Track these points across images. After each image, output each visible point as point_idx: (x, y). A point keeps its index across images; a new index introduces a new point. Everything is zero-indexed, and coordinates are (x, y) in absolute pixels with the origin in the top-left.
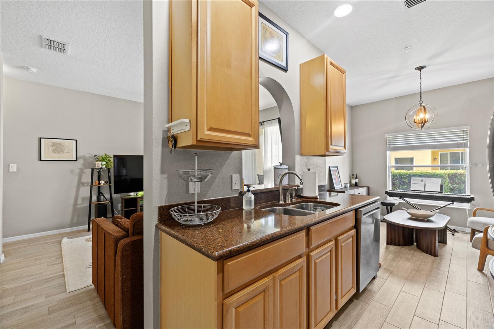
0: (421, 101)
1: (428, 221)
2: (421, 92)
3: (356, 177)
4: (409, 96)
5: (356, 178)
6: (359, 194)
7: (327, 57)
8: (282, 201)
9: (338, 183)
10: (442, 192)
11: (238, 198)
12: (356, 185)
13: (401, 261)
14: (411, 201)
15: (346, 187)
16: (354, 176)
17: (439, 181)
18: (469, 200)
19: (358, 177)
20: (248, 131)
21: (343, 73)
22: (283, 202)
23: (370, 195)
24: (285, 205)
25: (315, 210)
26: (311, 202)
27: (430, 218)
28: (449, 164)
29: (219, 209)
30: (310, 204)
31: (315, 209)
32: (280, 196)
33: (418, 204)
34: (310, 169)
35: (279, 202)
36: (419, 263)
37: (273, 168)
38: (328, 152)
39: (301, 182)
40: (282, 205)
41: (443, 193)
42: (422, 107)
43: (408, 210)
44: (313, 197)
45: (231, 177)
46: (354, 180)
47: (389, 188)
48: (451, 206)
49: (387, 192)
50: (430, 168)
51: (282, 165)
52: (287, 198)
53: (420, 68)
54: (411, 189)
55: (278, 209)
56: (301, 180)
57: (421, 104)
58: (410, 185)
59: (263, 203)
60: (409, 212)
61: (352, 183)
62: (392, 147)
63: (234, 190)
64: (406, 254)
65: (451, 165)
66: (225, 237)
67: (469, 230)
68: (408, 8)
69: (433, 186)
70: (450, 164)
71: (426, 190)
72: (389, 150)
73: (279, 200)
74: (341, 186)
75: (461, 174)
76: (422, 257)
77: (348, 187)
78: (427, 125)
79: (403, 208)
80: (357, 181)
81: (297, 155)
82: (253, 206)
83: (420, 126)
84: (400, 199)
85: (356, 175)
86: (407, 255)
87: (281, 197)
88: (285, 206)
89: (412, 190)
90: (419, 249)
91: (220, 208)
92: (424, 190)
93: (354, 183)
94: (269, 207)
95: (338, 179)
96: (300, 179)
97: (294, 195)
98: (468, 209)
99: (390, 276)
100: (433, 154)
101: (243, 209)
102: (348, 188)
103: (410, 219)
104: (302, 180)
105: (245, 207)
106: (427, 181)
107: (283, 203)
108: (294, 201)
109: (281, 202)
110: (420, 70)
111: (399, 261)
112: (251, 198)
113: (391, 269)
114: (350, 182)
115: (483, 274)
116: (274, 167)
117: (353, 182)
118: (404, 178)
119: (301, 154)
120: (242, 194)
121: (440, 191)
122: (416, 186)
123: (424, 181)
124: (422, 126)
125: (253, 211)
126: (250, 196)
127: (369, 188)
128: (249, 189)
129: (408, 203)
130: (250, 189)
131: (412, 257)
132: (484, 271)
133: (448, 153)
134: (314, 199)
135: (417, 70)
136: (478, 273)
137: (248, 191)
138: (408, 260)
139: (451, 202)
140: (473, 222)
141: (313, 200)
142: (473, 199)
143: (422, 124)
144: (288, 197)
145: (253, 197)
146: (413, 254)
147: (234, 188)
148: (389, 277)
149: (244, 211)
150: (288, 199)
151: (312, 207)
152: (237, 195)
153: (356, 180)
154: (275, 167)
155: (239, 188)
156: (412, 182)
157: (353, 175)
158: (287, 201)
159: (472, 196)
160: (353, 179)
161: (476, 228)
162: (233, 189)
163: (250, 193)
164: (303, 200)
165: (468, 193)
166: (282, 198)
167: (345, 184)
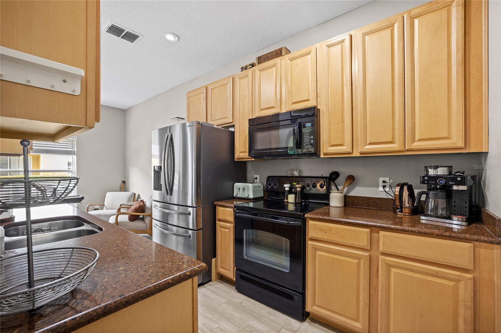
18: (79, 200)
68: (106, 32)
142: (83, 198)
159: (81, 196)
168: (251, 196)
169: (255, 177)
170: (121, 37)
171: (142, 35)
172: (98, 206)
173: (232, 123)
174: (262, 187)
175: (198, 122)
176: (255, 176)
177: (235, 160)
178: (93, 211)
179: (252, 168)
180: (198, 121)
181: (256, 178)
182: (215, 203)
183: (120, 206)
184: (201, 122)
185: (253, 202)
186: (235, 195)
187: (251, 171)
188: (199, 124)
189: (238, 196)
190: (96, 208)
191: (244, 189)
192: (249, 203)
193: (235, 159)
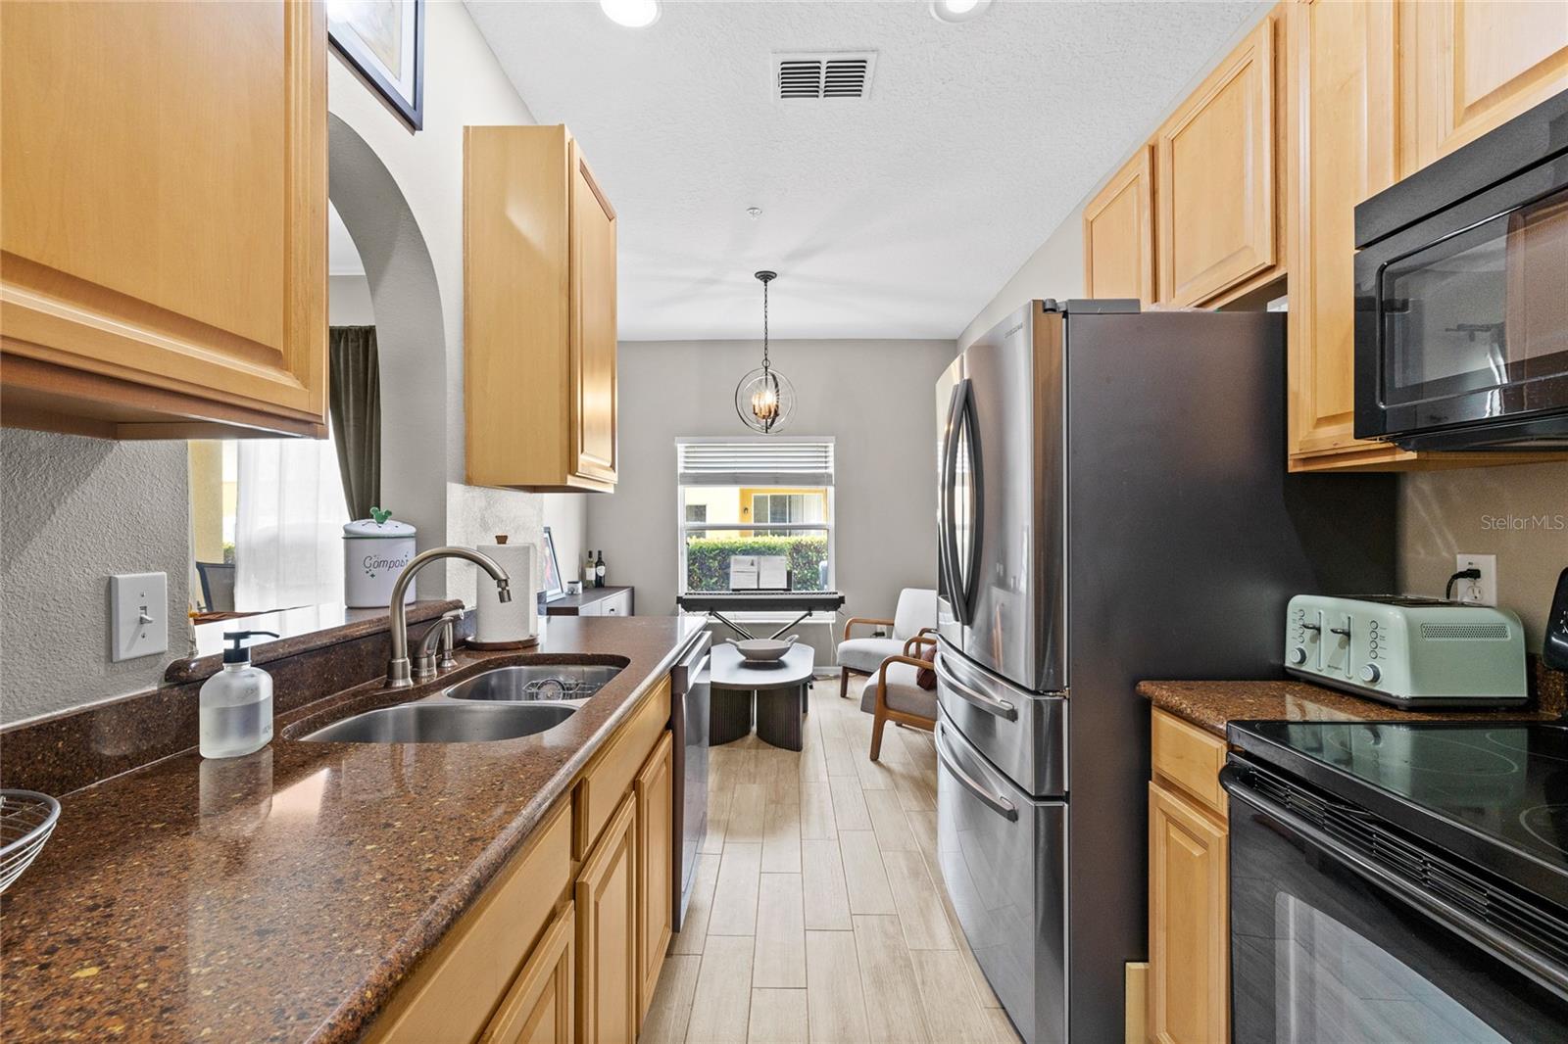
0: (766, 359)
1: (781, 666)
2: (766, 339)
3: (600, 558)
4: (736, 344)
5: (600, 563)
6: (613, 610)
7: (572, 140)
8: (404, 677)
9: (551, 581)
10: (790, 590)
11: (160, 702)
12: (600, 586)
13: (738, 787)
14: (733, 617)
15: (572, 593)
16: (592, 557)
17: (782, 563)
18: (834, 604)
19: (603, 560)
20: (268, 333)
21: (611, 217)
22: (410, 679)
23: (636, 612)
24: (421, 692)
25: (534, 690)
26: (517, 661)
27: (781, 658)
28: (769, 524)
29: (48, 815)
30: (520, 671)
31: (532, 685)
32: (393, 655)
33: (747, 625)
34: (506, 537)
35: (388, 685)
36: (772, 778)
37: (343, 534)
38: (574, 475)
39: (503, 589)
40: (405, 696)
41: (793, 592)
42: (770, 377)
43: (738, 643)
44: (520, 642)
45: (110, 586)
46: (593, 570)
47: (683, 589)
48: (807, 620)
49: (680, 600)
50: (737, 531)
51: (387, 521)
52: (424, 661)
53: (766, 277)
54: (732, 586)
55: (390, 715)
56: (503, 584)
57: (766, 368)
58: (727, 575)
59: (306, 700)
60: (741, 647)
61: (588, 578)
62: (691, 475)
63: (125, 661)
64: (743, 763)
65: (774, 524)
66: (158, 1020)
67: (839, 671)
68: (783, 97)
69: (773, 576)
70: (773, 520)
71: (761, 587)
72: (682, 483)
73: (391, 675)
74: (560, 590)
75: (806, 545)
76: (775, 760)
77: (580, 591)
78: (780, 421)
79: (728, 639)
80: (601, 571)
81: (451, 481)
82: (266, 731)
83: (764, 424)
84: (710, 614)
85: (600, 552)
86: (745, 765)
87: (402, 660)
88: (421, 697)
89: (734, 590)
90: (765, 741)
91: (50, 807)
92: (756, 587)
93: (593, 578)
94: (344, 717)
95: (551, 568)
96: (499, 581)
97: (449, 644)
98: (833, 625)
99: (727, 840)
100: (744, 495)
101: (197, 758)
102: (580, 597)
103: (745, 665)
104: (506, 581)
105: (209, 748)
106: (762, 564)
107: (411, 683)
108: (453, 667)
109: (400, 683)
110: (766, 282)
111: (734, 788)
112: (254, 690)
113: (724, 817)
114: (582, 576)
115: (880, 764)
116: (346, 531)
117: (591, 575)
118: (712, 558)
119: (468, 481)
120: (185, 679)
121: (786, 587)
122: (742, 577)
123: (755, 563)
124: (769, 424)
125: (267, 758)
126: (250, 681)
127: (632, 590)
128: (237, 644)
129: (726, 623)
130: (244, 644)
131: (756, 766)
132: (879, 759)
133: (767, 497)
134: (525, 648)
135: (759, 280)
136: (872, 765)
137: (236, 656)
138: (752, 778)
139: (806, 612)
140: (847, 653)
141: (521, 653)
142: (841, 600)
143: (769, 421)
144: (429, 656)
145: (265, 682)
146: (756, 757)
147: (129, 648)
148: (724, 843)
149: (202, 767)
150: (429, 665)
151: (523, 680)
152: (153, 688)
153: (599, 568)
154: (348, 528)
155: (163, 644)
156: (733, 568)
157: (590, 553)
158: (424, 673)
159: (840, 594)
160: (591, 567)
161: (851, 665)
162: (124, 652)
163: (246, 666)
164: (487, 658)
165: (830, 589)
166: (404, 664)
167: (569, 583)
168: (1398, 684)
169: (1462, 567)
170: (821, 93)
171: (873, 51)
172: (885, 626)
173: (1270, 269)
174: (1515, 633)
175: (1044, 303)
176: (1463, 563)
177: (1291, 469)
178: (871, 637)
179: (1438, 512)
180: (1044, 298)
181: (1474, 574)
182: (1145, 687)
183: (921, 634)
184: (1061, 299)
185: (1413, 725)
186: (1291, 659)
187: (1434, 531)
188: (1054, 310)
189: (1309, 667)
190: (879, 631)
191: (1348, 634)
192: (1384, 729)
193: (1290, 463)
